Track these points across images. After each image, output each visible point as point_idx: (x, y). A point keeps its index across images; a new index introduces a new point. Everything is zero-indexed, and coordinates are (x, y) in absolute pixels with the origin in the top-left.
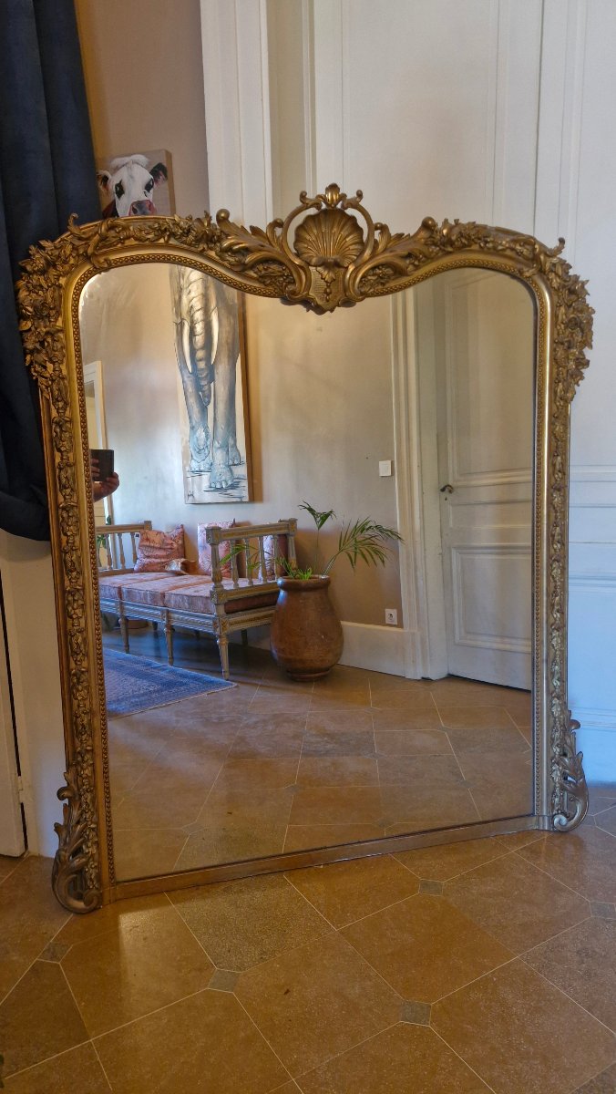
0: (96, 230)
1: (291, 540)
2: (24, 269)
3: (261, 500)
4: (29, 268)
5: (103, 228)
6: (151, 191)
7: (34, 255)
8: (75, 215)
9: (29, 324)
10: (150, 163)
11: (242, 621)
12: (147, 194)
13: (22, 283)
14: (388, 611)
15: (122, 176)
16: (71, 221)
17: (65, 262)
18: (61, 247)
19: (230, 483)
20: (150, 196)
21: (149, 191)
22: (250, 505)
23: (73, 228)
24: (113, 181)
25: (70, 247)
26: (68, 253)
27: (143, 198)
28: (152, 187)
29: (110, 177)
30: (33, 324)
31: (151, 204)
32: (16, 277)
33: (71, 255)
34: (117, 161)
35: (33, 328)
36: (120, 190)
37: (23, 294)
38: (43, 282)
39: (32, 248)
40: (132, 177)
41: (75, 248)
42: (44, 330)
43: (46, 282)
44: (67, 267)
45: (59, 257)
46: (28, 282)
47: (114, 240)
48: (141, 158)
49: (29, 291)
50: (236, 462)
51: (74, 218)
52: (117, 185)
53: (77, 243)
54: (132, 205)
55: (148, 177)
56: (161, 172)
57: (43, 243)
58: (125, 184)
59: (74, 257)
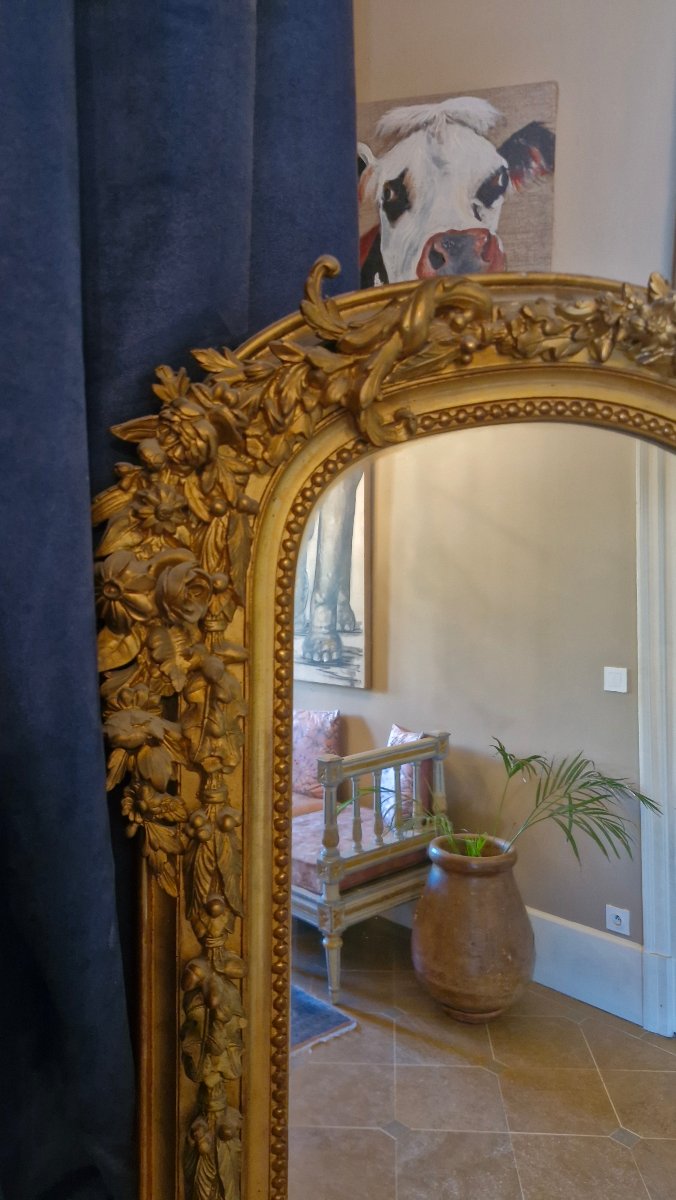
0: (392, 315)
1: (439, 766)
2: (132, 452)
3: (384, 689)
4: (151, 451)
5: (419, 314)
6: (498, 204)
7: (175, 407)
8: (331, 262)
9: (132, 643)
10: (503, 123)
11: (365, 906)
12: (483, 211)
13: (117, 500)
14: (611, 910)
15: (410, 156)
16: (316, 281)
17: (276, 429)
18: (273, 375)
19: (335, 656)
20: (492, 220)
21: (488, 204)
22: (365, 693)
23: (315, 308)
24: (381, 172)
25: (301, 374)
26: (292, 395)
27: (468, 222)
28: (502, 190)
29: (371, 160)
30: (146, 645)
31: (491, 241)
32: (103, 479)
33: (300, 402)
34: (399, 117)
35: (143, 658)
36: (398, 198)
37: (121, 540)
38: (194, 497)
39: (166, 374)
40: (439, 162)
41: (315, 378)
42: (187, 664)
43: (206, 496)
44: (280, 443)
45: (261, 408)
46: (141, 499)
47: (444, 352)
48: (480, 110)
49: (142, 527)
50: (347, 628)
51: (328, 273)
52: (390, 185)
53: (326, 360)
54: (432, 241)
55: (491, 161)
56: (536, 150)
57: (206, 357)
58: (417, 182)
59: (305, 410)
